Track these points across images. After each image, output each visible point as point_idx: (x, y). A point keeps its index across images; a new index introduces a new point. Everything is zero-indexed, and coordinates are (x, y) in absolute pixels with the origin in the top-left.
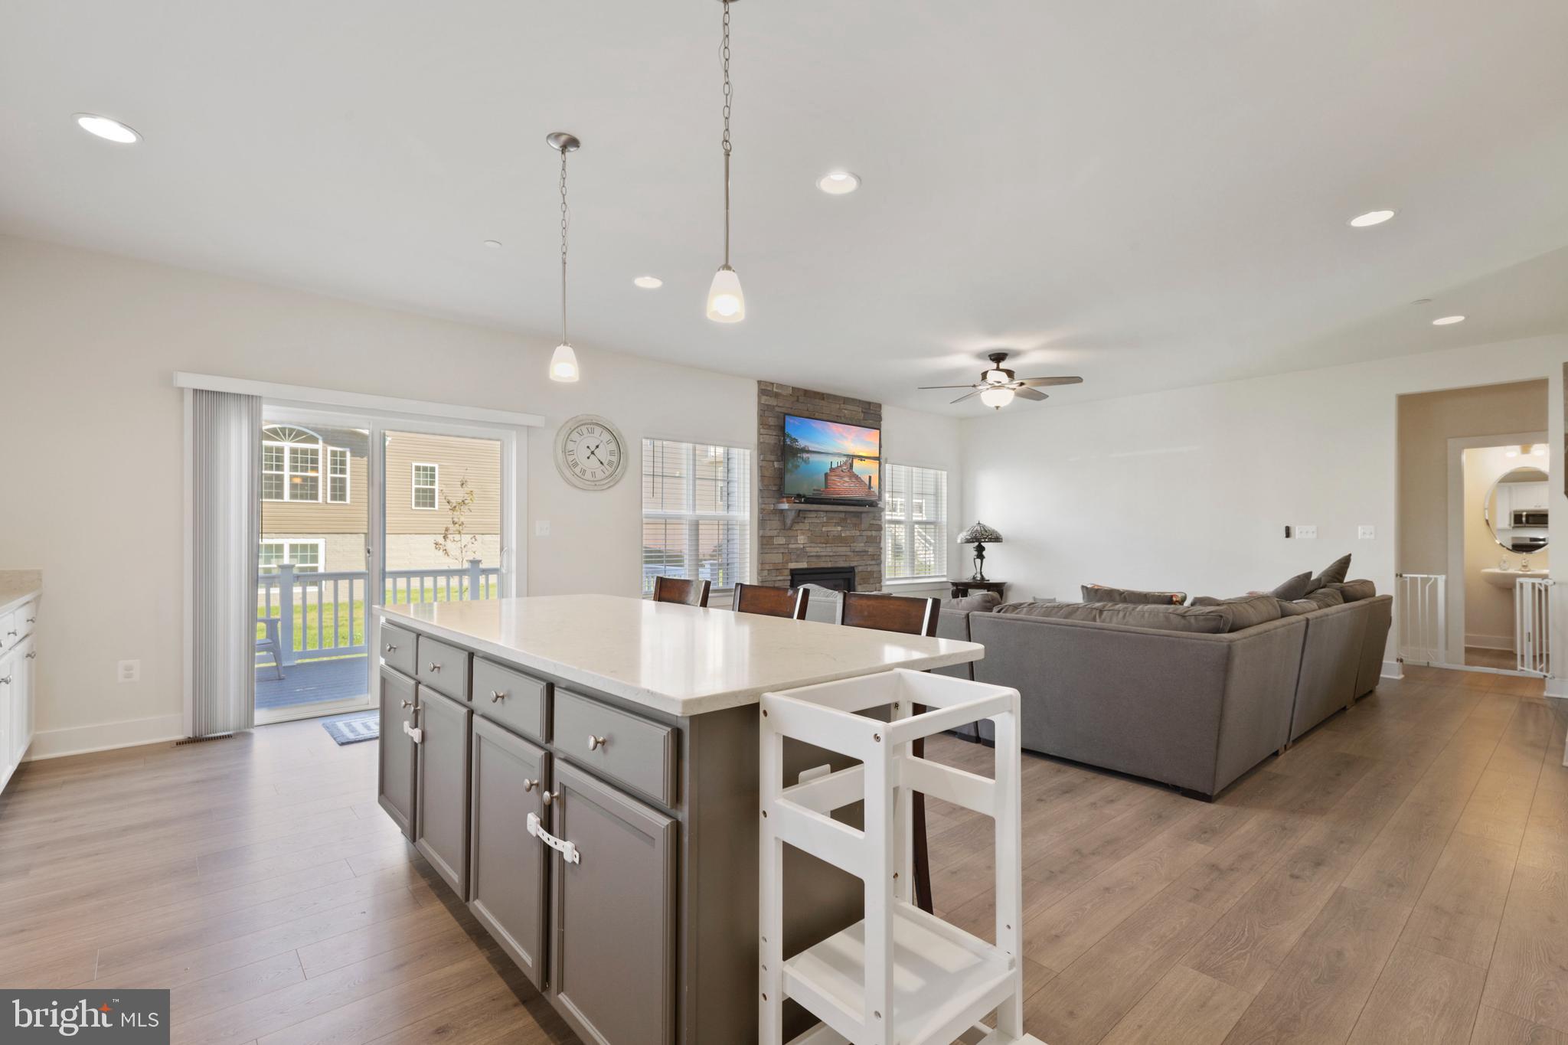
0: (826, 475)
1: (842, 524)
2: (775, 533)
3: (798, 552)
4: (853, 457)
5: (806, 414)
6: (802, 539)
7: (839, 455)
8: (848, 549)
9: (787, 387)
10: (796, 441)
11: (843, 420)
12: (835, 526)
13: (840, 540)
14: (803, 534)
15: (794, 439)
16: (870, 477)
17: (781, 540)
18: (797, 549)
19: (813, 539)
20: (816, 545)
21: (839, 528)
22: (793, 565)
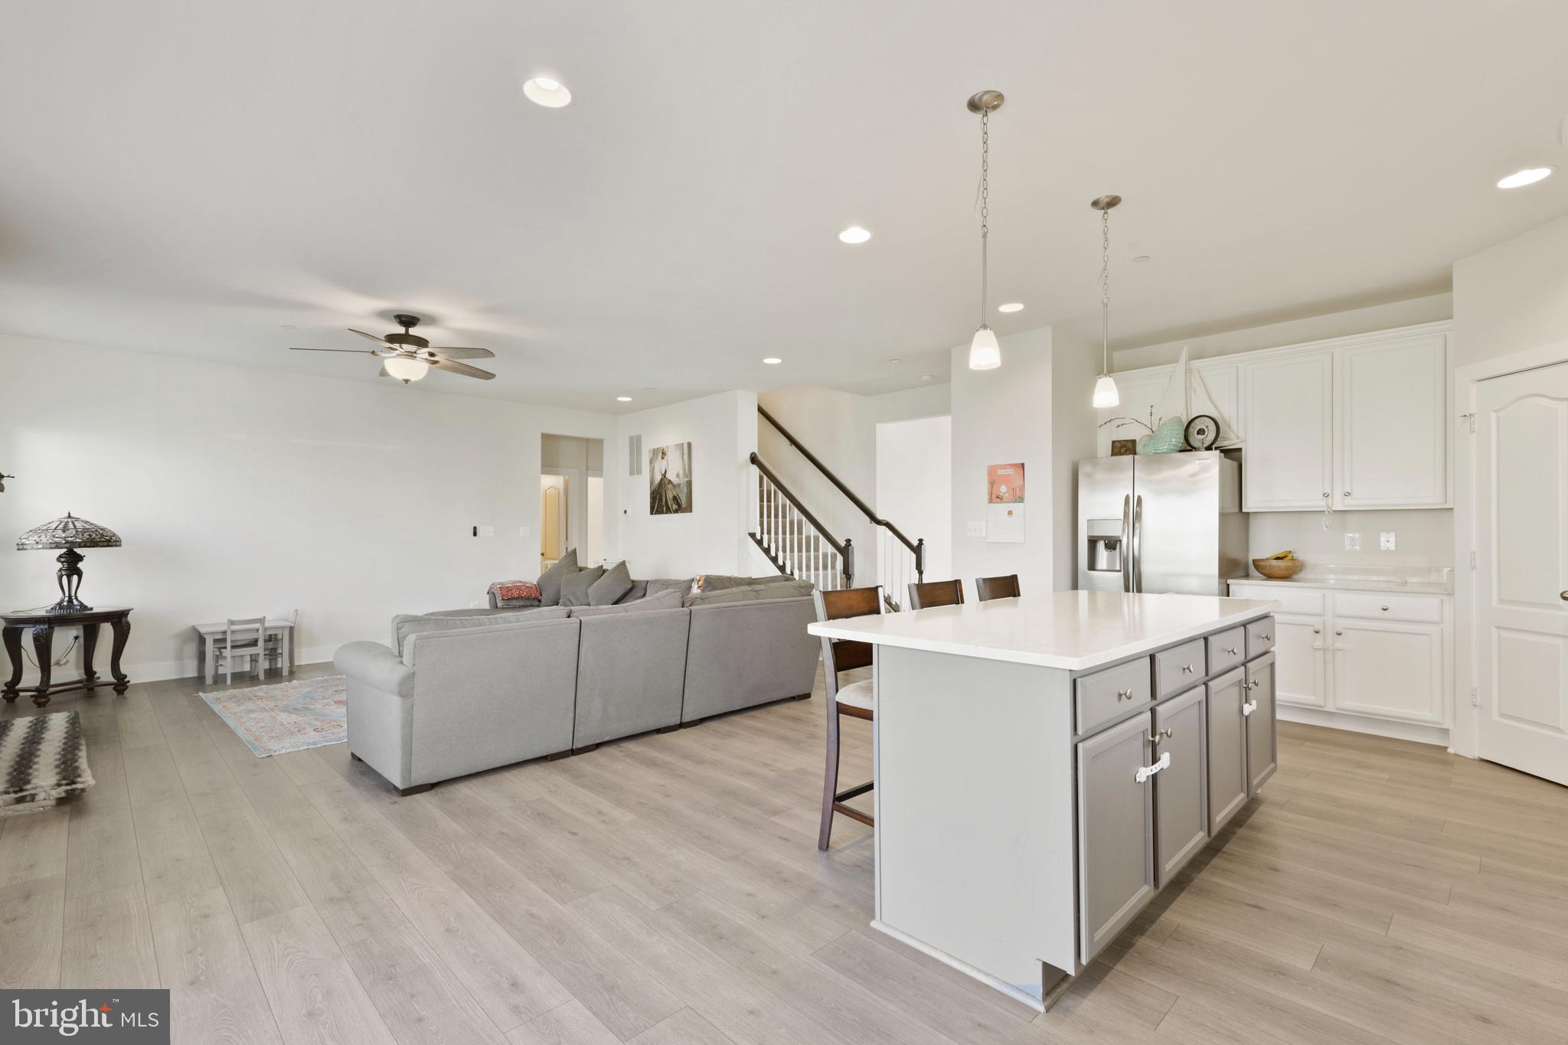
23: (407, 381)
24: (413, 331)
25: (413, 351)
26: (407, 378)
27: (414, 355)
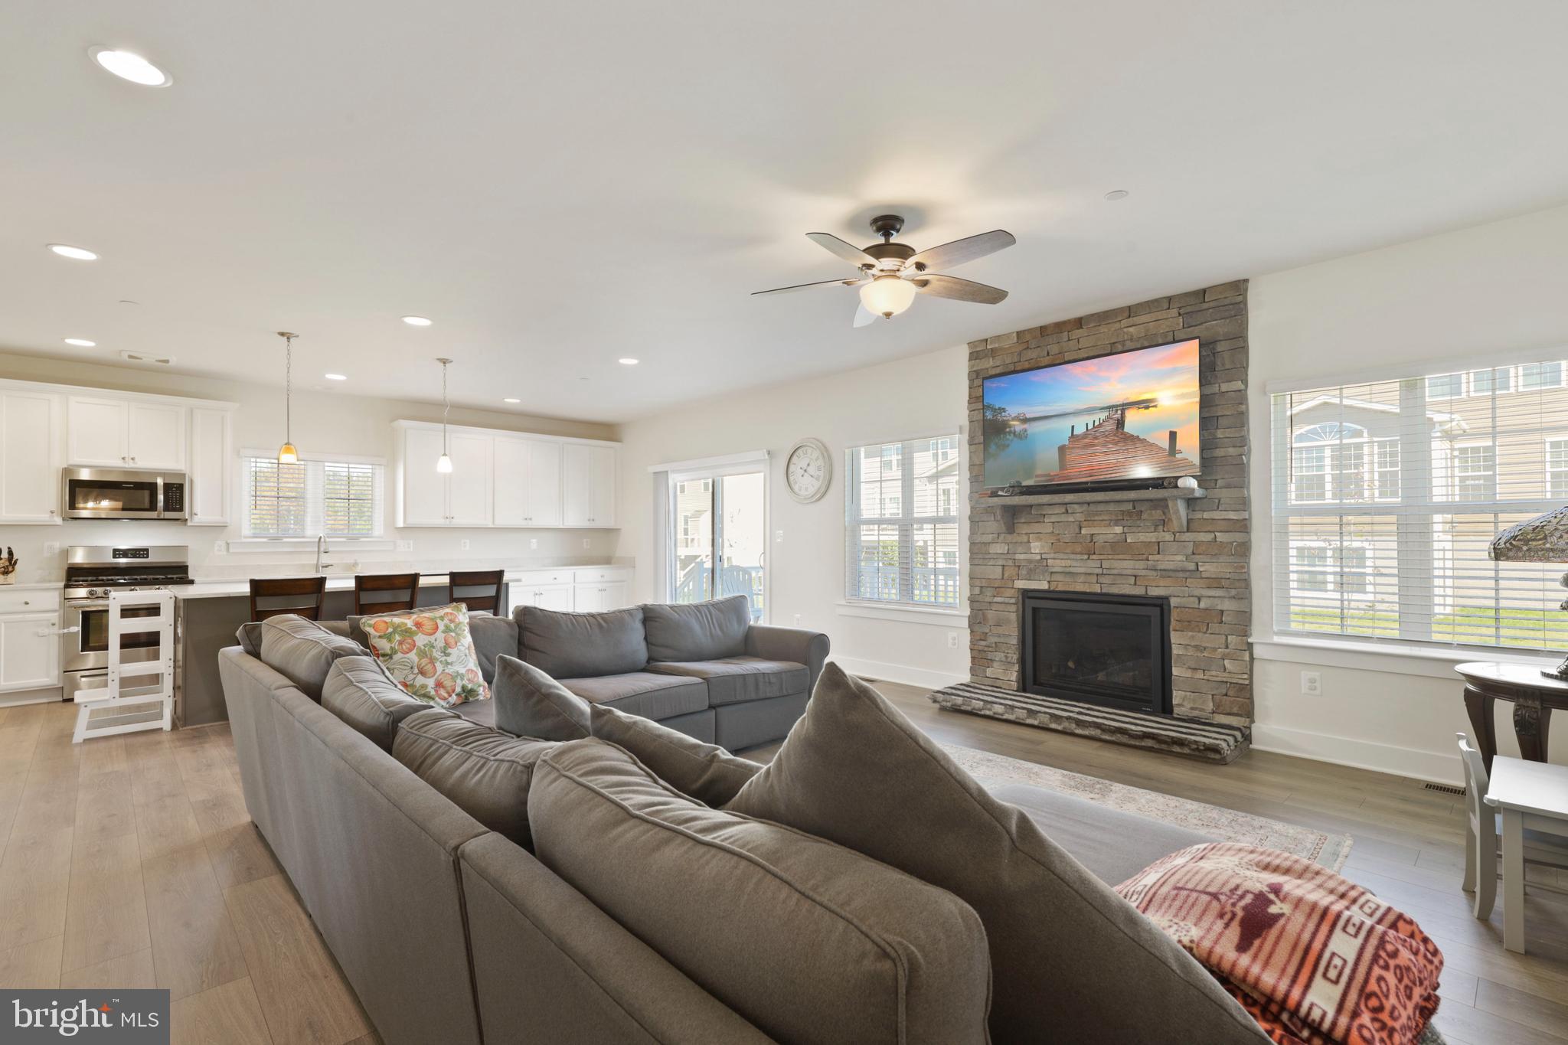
0: (1062, 449)
1: (1125, 522)
2: (989, 538)
3: (1032, 566)
4: (1125, 406)
5: (1046, 361)
6: (1036, 547)
7: (1090, 411)
8: (1141, 564)
9: (1007, 336)
10: (1004, 410)
11: (1129, 345)
12: (1110, 525)
13: (1119, 547)
14: (1040, 539)
15: (999, 409)
16: (1173, 435)
17: (1000, 548)
18: (1030, 561)
19: (1058, 546)
20: (1066, 557)
21: (1118, 529)
22: (1021, 584)
23: (888, 315)
24: (895, 239)
25: (895, 268)
26: (888, 310)
27: (898, 274)
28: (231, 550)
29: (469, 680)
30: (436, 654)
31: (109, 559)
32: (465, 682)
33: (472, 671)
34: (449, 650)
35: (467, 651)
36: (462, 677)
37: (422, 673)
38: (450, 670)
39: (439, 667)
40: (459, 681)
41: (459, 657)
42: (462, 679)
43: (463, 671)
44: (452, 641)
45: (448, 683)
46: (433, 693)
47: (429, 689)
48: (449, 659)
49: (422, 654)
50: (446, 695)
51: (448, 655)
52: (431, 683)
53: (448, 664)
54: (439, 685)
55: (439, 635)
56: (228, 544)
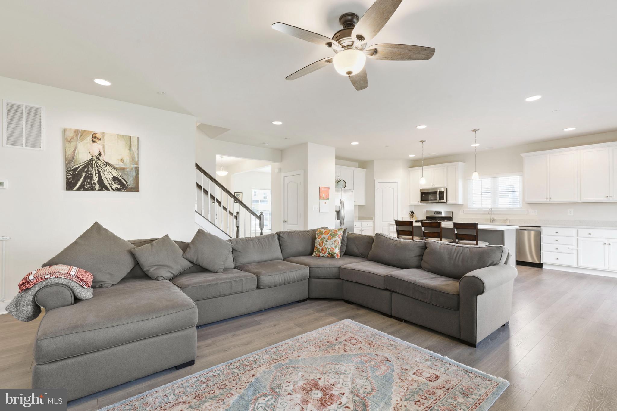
28: (464, 213)
29: (331, 250)
30: (325, 241)
31: (433, 215)
32: (329, 251)
33: (333, 248)
34: (328, 241)
35: (333, 242)
36: (329, 249)
37: (319, 245)
38: (326, 246)
39: (324, 244)
40: (327, 250)
41: (330, 243)
42: (329, 250)
43: (330, 247)
44: (330, 238)
45: (325, 250)
46: (321, 251)
47: (320, 250)
48: (327, 243)
49: (322, 240)
50: (324, 253)
51: (327, 242)
52: (321, 248)
53: (326, 244)
54: (322, 249)
55: (328, 236)
56: (464, 210)
